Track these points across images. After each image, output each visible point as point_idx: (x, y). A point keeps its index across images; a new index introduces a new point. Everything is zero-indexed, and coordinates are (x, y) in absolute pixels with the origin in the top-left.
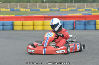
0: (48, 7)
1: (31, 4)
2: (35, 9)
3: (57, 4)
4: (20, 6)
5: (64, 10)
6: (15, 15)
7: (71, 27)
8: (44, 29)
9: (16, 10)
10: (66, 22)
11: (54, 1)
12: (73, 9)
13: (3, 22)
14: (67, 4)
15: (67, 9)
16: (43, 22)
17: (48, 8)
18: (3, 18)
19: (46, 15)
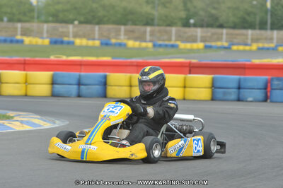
0: (199, 39)
1: (157, 28)
2: (167, 43)
3: (225, 31)
4: (127, 32)
5: (241, 48)
6: (113, 58)
7: (259, 94)
8: (186, 98)
9: (115, 45)
10: (245, 80)
11: (217, 24)
12: (266, 45)
13: (80, 76)
14: (250, 32)
15: (250, 45)
16: (185, 79)
17: (201, 41)
18: (81, 65)
19: (194, 58)
